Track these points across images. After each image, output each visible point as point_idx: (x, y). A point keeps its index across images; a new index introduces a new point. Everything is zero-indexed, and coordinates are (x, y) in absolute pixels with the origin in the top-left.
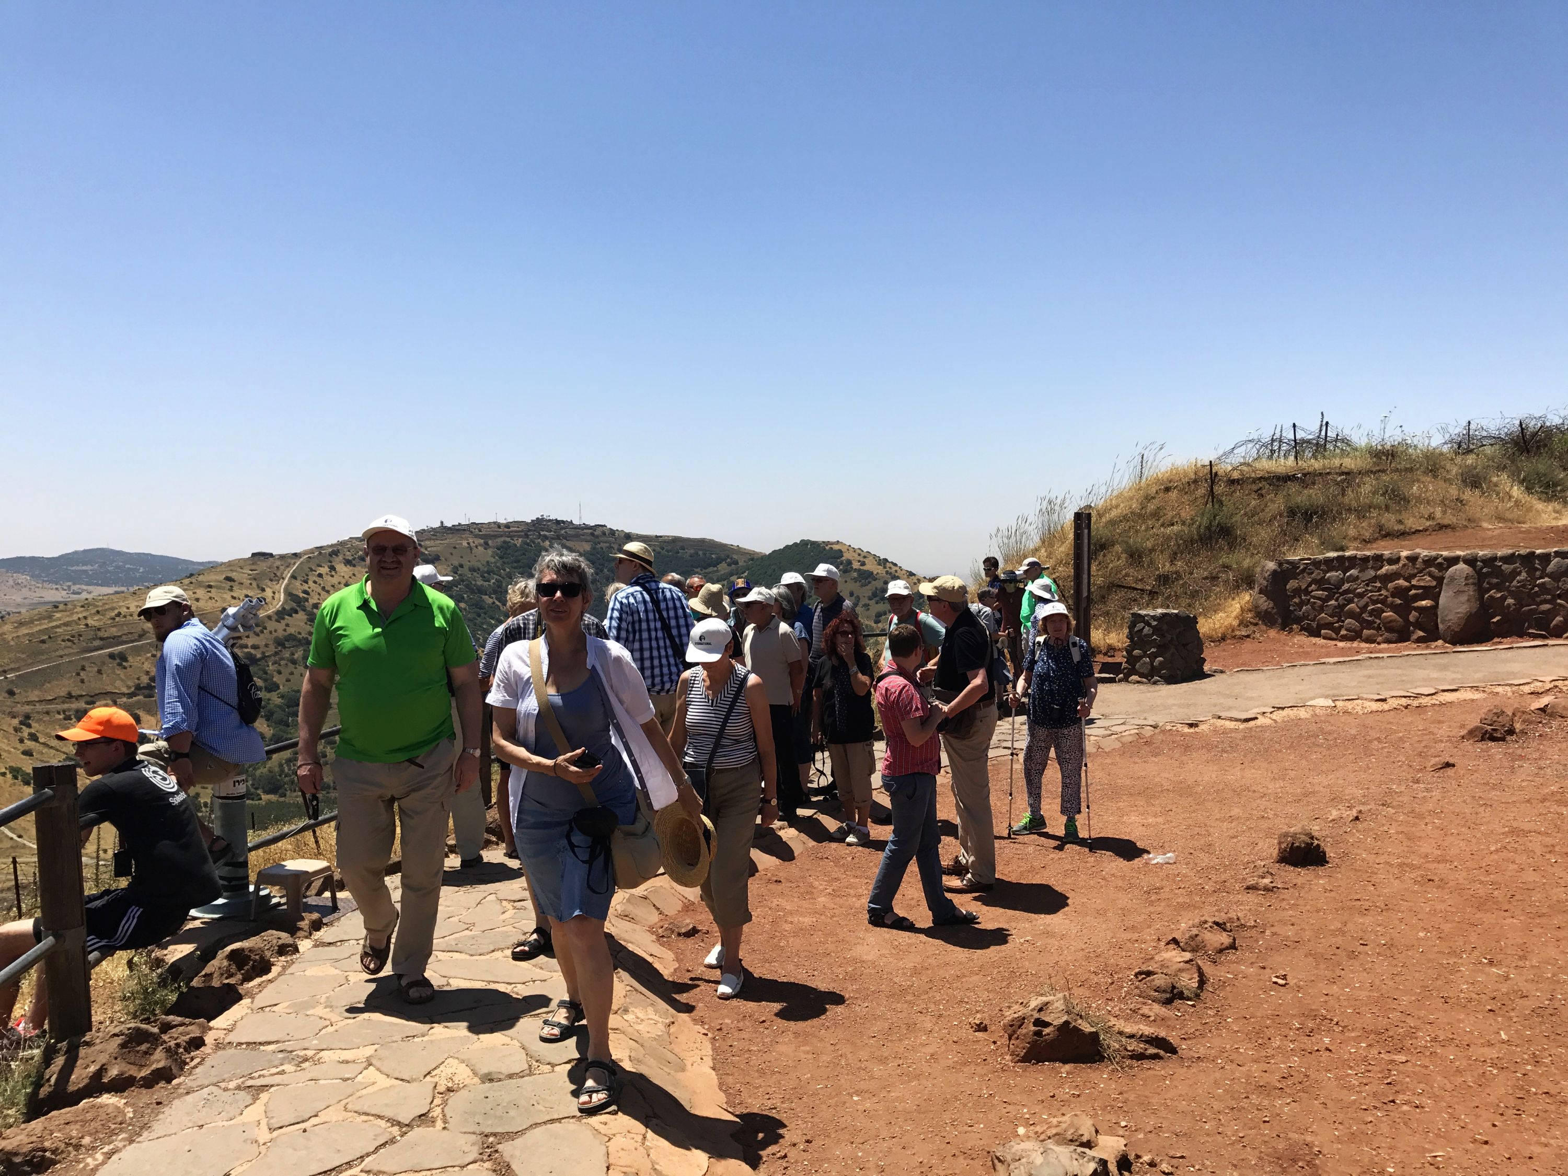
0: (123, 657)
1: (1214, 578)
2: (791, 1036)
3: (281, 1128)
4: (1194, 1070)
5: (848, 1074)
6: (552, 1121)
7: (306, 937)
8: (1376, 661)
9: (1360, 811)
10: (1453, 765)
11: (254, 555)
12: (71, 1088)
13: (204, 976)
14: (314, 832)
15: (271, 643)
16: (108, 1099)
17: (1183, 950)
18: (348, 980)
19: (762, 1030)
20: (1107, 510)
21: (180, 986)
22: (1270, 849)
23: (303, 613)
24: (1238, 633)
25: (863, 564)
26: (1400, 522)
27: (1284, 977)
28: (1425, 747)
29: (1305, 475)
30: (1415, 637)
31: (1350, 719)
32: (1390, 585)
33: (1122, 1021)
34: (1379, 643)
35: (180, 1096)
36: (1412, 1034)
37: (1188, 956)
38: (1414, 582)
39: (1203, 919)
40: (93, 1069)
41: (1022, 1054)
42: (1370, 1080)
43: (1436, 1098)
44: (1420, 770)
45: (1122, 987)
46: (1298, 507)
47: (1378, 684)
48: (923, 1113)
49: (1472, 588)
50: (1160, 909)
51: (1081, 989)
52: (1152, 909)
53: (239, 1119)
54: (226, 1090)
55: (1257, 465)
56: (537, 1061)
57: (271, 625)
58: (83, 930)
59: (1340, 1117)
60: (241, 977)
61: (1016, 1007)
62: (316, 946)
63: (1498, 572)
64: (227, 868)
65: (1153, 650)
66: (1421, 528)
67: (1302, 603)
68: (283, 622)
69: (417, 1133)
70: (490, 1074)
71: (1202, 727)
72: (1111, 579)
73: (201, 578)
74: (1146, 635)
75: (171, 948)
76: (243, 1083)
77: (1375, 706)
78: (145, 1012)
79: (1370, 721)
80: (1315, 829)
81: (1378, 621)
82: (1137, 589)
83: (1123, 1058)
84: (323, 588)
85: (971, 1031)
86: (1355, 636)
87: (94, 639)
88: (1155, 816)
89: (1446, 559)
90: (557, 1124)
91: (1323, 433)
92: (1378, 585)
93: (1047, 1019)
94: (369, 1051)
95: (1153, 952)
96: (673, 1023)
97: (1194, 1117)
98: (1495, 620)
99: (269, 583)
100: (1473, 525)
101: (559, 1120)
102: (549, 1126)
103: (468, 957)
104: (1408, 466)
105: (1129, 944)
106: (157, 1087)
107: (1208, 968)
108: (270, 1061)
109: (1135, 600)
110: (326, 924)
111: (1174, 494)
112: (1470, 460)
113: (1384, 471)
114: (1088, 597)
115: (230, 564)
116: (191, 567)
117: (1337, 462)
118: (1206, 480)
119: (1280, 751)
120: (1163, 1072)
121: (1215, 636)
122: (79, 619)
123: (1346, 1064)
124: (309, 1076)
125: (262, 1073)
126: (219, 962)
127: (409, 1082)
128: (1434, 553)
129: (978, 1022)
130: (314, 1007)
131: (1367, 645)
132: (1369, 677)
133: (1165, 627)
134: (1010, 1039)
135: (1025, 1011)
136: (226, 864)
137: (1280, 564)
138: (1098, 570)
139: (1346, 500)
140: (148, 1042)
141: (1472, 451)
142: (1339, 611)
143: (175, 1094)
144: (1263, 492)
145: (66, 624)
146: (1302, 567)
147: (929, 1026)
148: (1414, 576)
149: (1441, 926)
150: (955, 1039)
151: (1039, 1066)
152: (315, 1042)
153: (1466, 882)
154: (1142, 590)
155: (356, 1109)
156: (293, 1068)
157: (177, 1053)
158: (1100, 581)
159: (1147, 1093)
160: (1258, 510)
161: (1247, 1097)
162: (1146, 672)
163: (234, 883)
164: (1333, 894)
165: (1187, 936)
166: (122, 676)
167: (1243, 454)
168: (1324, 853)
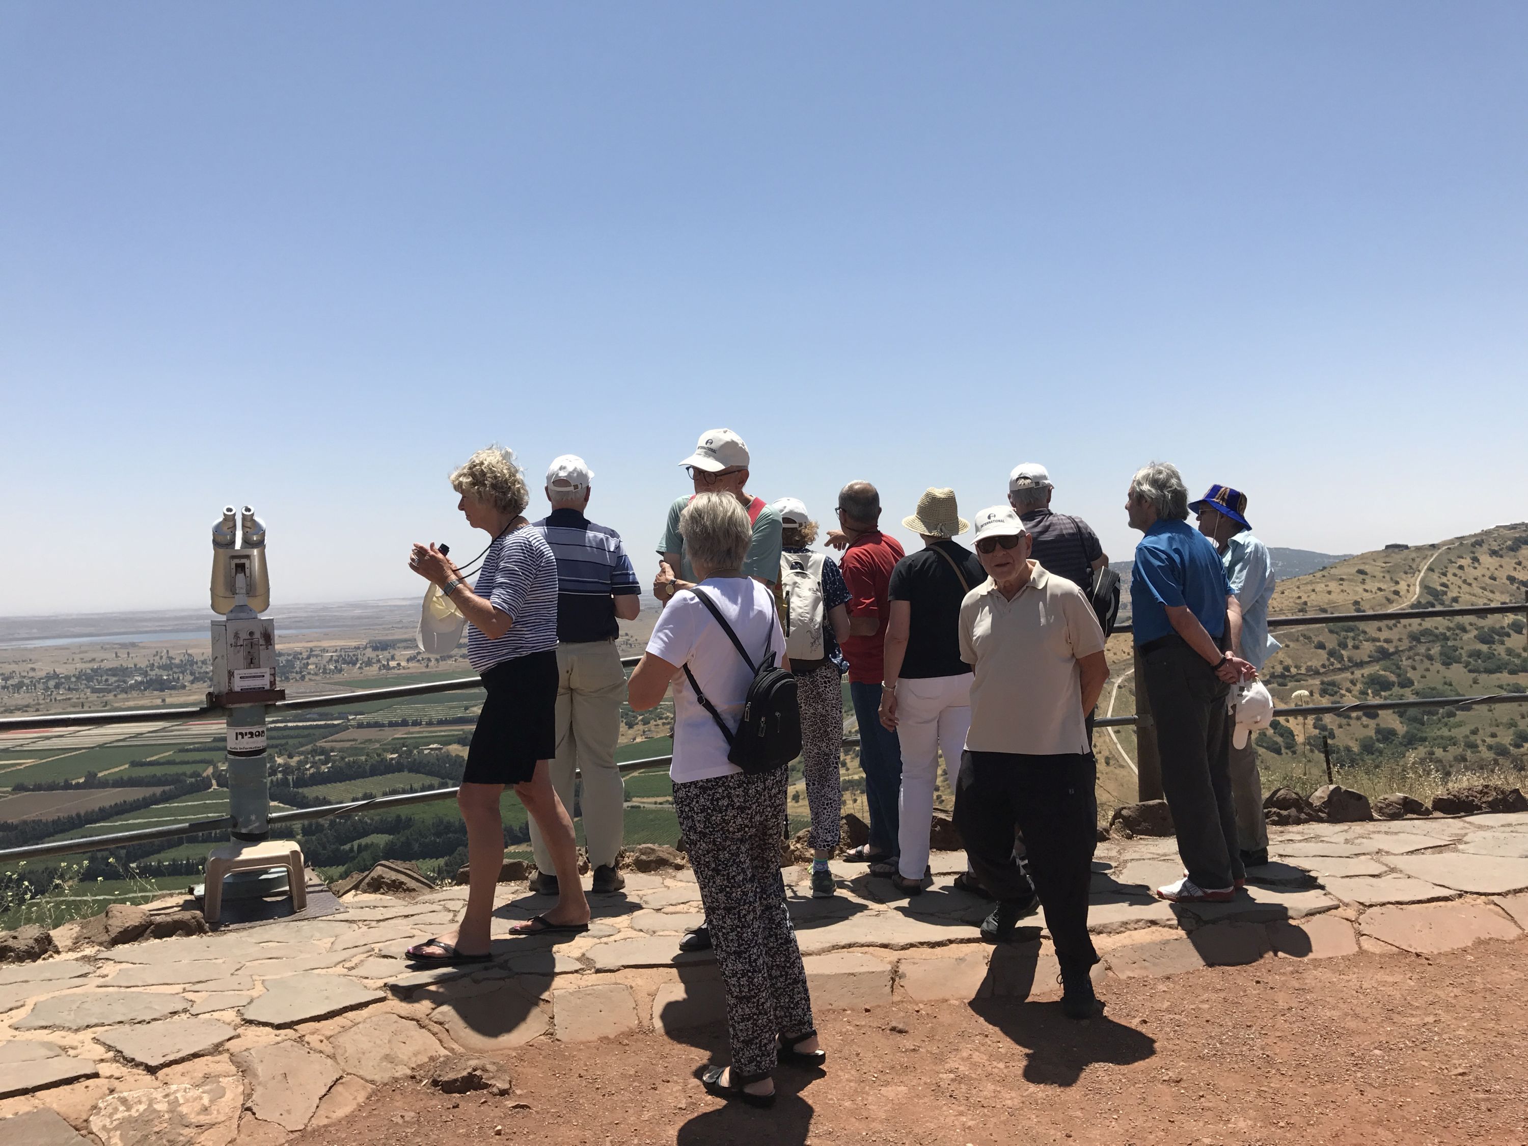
11: (1387, 547)
15: (1404, 637)
73: (1333, 571)
99: (1404, 576)
115: (1363, 557)
116: (1324, 561)
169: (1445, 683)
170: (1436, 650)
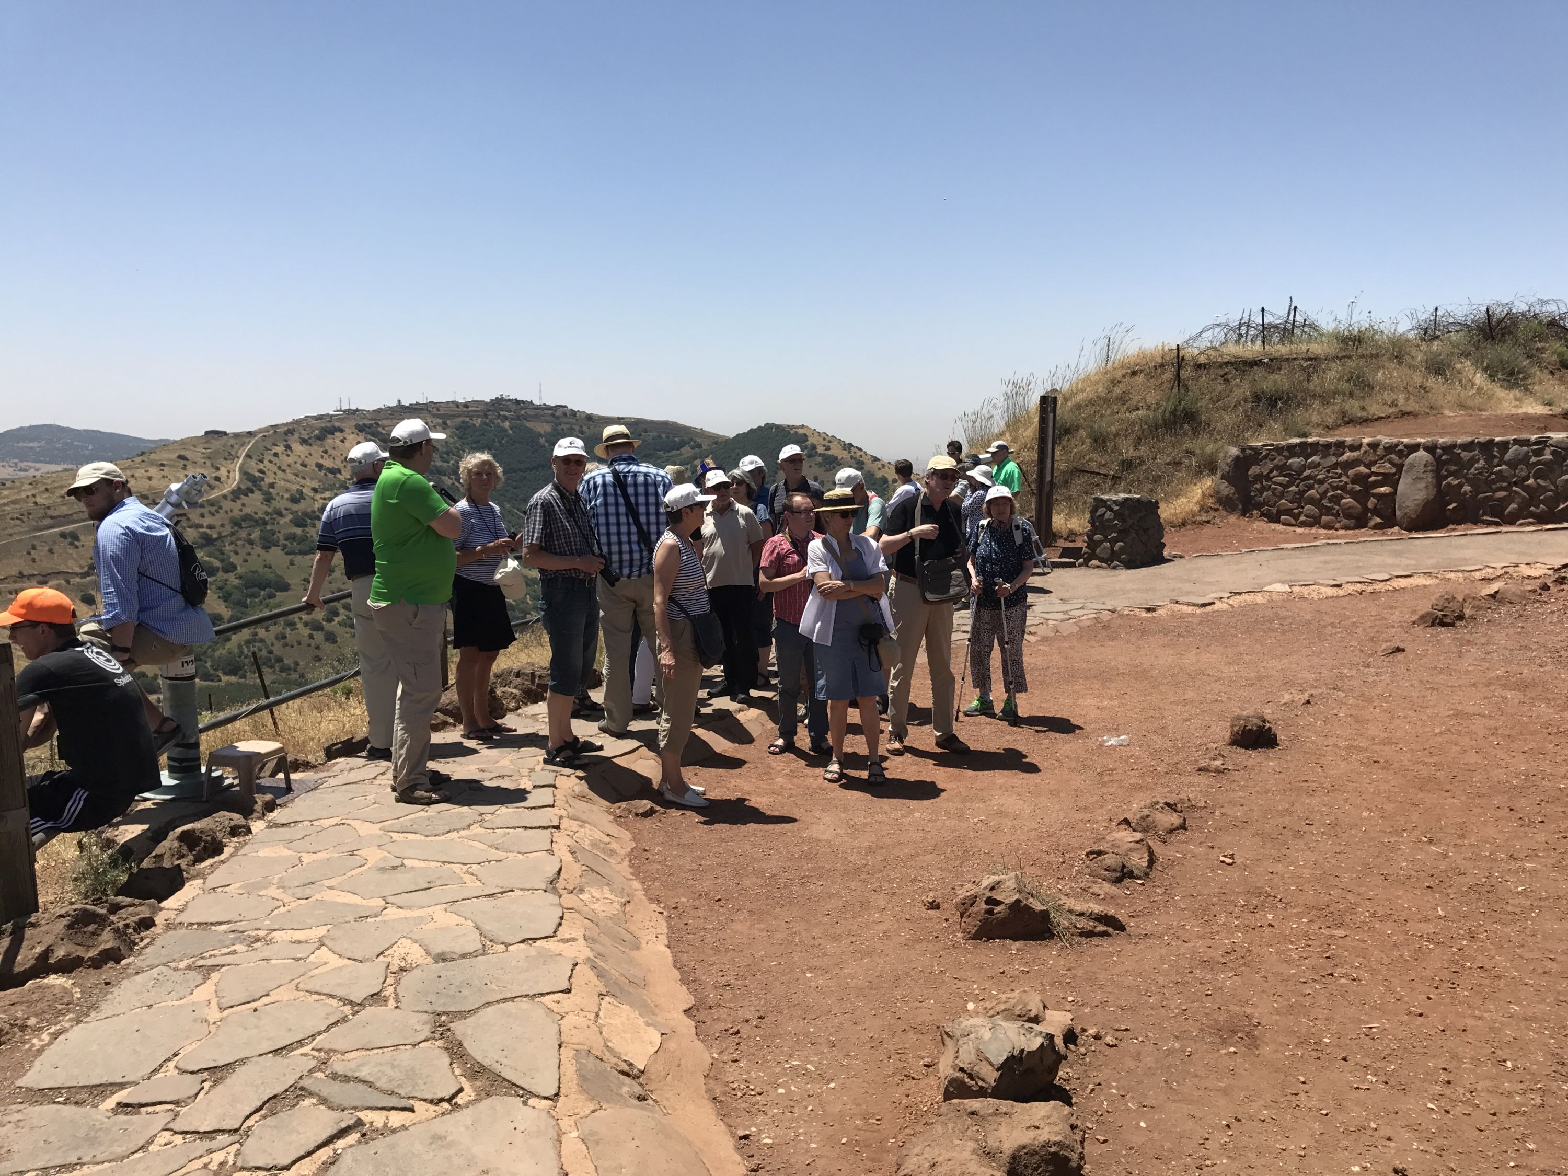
0: (74, 537)
1: (1177, 464)
2: (746, 914)
3: (231, 1007)
4: (1141, 947)
5: (801, 951)
6: (505, 1000)
7: (259, 819)
8: (1333, 547)
9: (1312, 695)
10: (1404, 650)
11: (207, 433)
12: (17, 969)
13: (155, 857)
14: (272, 713)
15: (226, 522)
16: (54, 980)
17: (1134, 831)
18: (301, 861)
19: (717, 908)
20: (1073, 394)
21: (131, 867)
22: (1222, 731)
23: (259, 493)
24: (1198, 518)
25: (828, 449)
26: (1363, 409)
27: (1232, 856)
28: (1378, 632)
29: (1271, 360)
30: (1372, 523)
31: (1304, 605)
32: (1351, 472)
33: (1072, 900)
34: (1337, 530)
35: (129, 976)
36: (1352, 909)
37: (1138, 836)
38: (1374, 469)
39: (1154, 800)
40: (38, 950)
41: (973, 932)
42: (1311, 954)
43: (1373, 972)
44: (1370, 655)
45: (1073, 866)
46: (1263, 393)
47: (1334, 569)
48: (875, 989)
49: (1430, 475)
50: (1112, 790)
51: (1033, 868)
52: (1104, 790)
53: (189, 999)
54: (176, 969)
55: (1224, 350)
56: (491, 941)
57: (227, 505)
58: (26, 812)
59: (1280, 989)
60: (192, 858)
61: (968, 886)
62: (269, 827)
63: (1457, 460)
64: (177, 749)
65: (1114, 535)
66: (1384, 415)
67: (1264, 489)
68: (239, 502)
69: (369, 1012)
70: (443, 954)
71: (1160, 611)
72: (1075, 464)
73: (152, 456)
74: (1108, 520)
75: (122, 828)
76: (193, 963)
77: (1331, 592)
78: (96, 893)
79: (1323, 607)
80: (1267, 712)
81: (1337, 507)
82: (1100, 474)
83: (1072, 935)
84: (279, 468)
85: (924, 908)
86: (1314, 522)
87: (44, 517)
88: (1111, 699)
89: (1406, 446)
90: (510, 1003)
91: (1291, 318)
92: (1339, 471)
93: (999, 898)
94: (322, 931)
95: (1105, 833)
96: (629, 902)
97: (1139, 991)
98: (1451, 507)
99: (224, 462)
100: (1435, 412)
101: (512, 999)
102: (501, 1005)
103: (423, 838)
104: (1374, 352)
105: (1081, 824)
106: (106, 967)
107: (1158, 848)
108: (221, 941)
109: (1097, 485)
110: (280, 805)
111: (1140, 379)
112: (1435, 346)
113: (1350, 357)
114: (1051, 482)
115: (183, 443)
116: (142, 445)
117: (1304, 347)
118: (1173, 364)
119: (1236, 636)
120: (1111, 949)
121: (1176, 522)
122: (28, 497)
123: (1286, 939)
124: (261, 956)
125: (212, 953)
126: (170, 843)
127: (361, 962)
128: (1395, 440)
129: (931, 900)
130: (266, 888)
131: (1325, 531)
132: (1326, 562)
133: (1127, 512)
134: (962, 917)
135: (977, 889)
136: (177, 745)
137: (1243, 450)
138: (1061, 455)
139: (1311, 386)
140: (95, 923)
141: (1437, 337)
142: (1300, 498)
143: (125, 974)
144: (1229, 377)
145: (14, 502)
146: (1264, 453)
147: (882, 903)
148: (1375, 463)
149: (1385, 807)
150: (908, 917)
151: (990, 944)
152: (267, 922)
153: (1409, 764)
154: (1105, 475)
155: (308, 988)
156: (244, 948)
157: (126, 934)
158: (1063, 466)
159: (1094, 969)
160: (1223, 395)
161: (1191, 972)
162: (1106, 556)
163: (184, 764)
164: (1282, 776)
165: (1138, 816)
166: (75, 556)
167: (1210, 338)
168: (1275, 736)
169: (265, 566)
170: (256, 535)
